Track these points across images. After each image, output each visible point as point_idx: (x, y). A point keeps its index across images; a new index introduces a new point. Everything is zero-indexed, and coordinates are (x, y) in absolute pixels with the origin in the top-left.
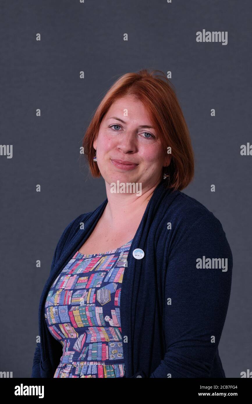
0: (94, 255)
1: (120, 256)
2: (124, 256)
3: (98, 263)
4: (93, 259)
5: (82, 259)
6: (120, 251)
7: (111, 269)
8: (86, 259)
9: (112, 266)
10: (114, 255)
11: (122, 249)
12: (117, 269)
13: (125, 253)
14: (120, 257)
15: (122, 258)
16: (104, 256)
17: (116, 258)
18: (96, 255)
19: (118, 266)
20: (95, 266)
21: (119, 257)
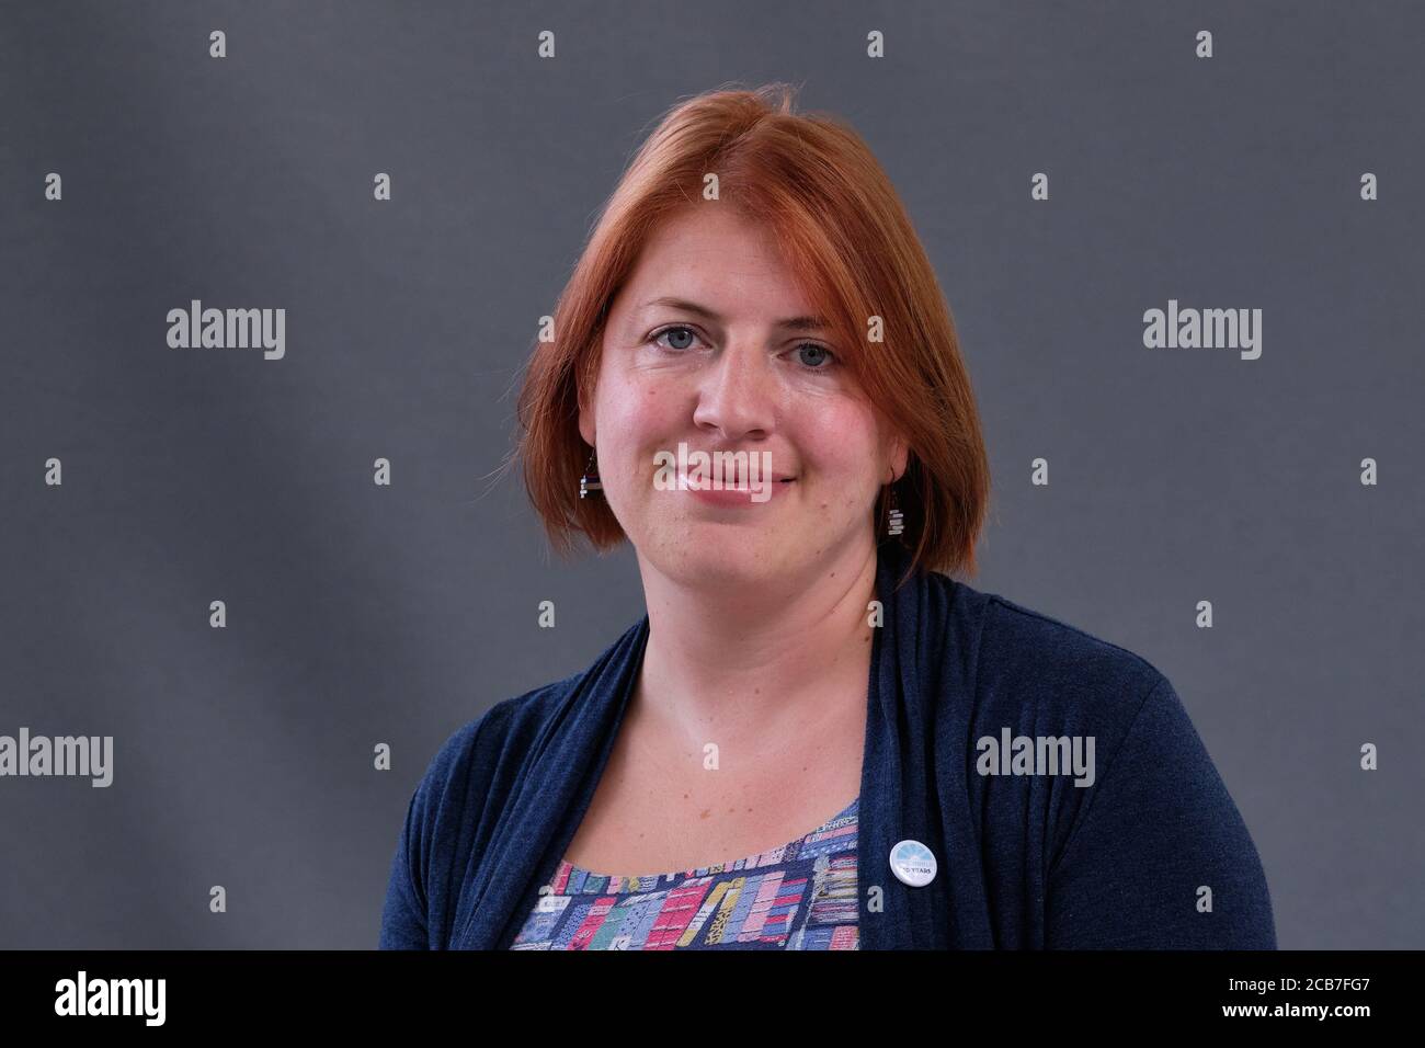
0: (670, 878)
1: (818, 876)
2: (837, 875)
3: (708, 909)
4: (671, 894)
5: (603, 894)
6: (804, 856)
7: (790, 934)
8: (630, 895)
9: (789, 920)
10: (781, 874)
11: (817, 846)
12: (821, 932)
13: (838, 863)
14: (819, 879)
15: (830, 886)
16: (722, 877)
17: (798, 888)
18: (681, 877)
19: (823, 918)
20: (699, 925)
21: (811, 883)
